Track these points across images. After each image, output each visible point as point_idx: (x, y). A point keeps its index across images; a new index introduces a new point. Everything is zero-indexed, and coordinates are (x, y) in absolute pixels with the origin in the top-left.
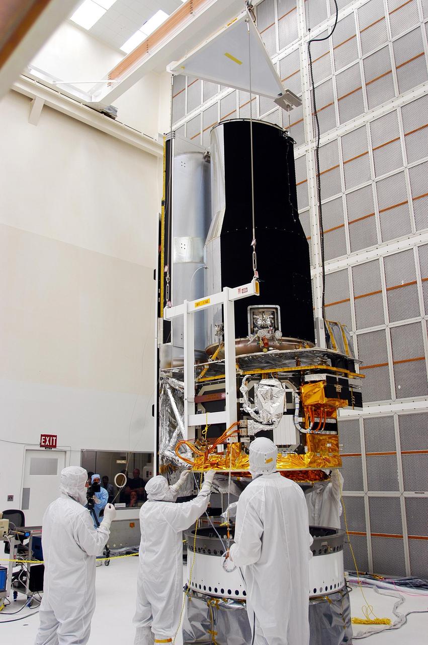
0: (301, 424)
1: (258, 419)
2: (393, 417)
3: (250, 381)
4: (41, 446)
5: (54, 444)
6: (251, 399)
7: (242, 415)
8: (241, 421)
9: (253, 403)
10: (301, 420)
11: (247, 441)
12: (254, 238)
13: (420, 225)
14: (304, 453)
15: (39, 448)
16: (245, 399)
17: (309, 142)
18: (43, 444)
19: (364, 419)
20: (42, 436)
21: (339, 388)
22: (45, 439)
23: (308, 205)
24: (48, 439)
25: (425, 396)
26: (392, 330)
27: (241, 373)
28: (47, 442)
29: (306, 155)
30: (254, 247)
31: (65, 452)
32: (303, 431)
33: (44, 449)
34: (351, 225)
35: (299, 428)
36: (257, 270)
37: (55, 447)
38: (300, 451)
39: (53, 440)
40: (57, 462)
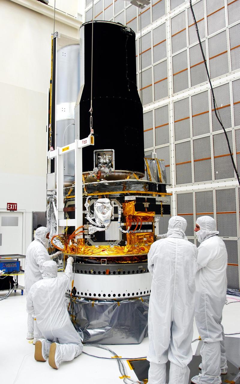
0: (123, 227)
1: (95, 224)
2: (212, 191)
3: (91, 200)
4: (8, 210)
5: (15, 209)
6: (92, 211)
7: (85, 221)
8: (85, 225)
9: (93, 213)
10: (123, 224)
11: (89, 238)
12: (91, 106)
13: (235, 67)
14: (125, 245)
15: (6, 211)
16: (87, 212)
17: (168, 13)
18: (9, 208)
19: (196, 193)
20: (8, 204)
21: (146, 205)
22: (10, 206)
23: (166, 56)
24: (11, 206)
25: (232, 178)
26: (214, 136)
27: (86, 194)
28: (11, 207)
29: (166, 23)
30: (91, 113)
31: (23, 213)
32: (124, 231)
33: (9, 211)
34: (192, 69)
35: (121, 229)
36: (92, 128)
37: (16, 210)
38: (122, 244)
39: (14, 206)
40: (18, 218)
